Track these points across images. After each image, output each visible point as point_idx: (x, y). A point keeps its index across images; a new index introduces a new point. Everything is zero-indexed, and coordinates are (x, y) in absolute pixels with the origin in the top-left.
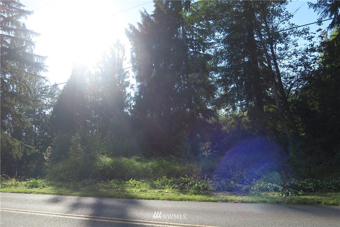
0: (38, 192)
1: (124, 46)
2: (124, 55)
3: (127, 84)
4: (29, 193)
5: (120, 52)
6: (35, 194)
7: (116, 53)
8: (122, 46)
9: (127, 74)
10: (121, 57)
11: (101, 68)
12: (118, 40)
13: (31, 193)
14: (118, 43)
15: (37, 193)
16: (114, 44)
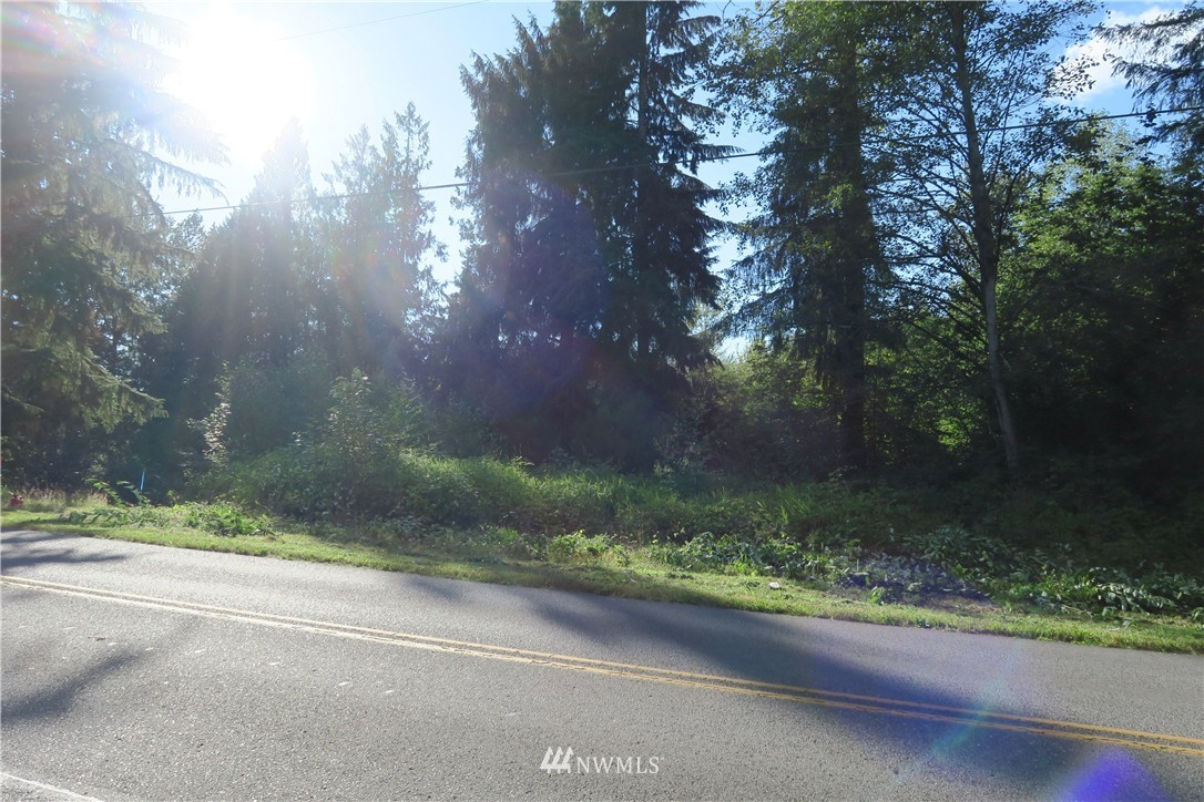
0: (290, 551)
1: (426, 125)
2: (425, 153)
3: (428, 240)
4: (256, 555)
5: (416, 141)
6: (284, 558)
7: (402, 144)
8: (423, 123)
9: (429, 212)
10: (414, 157)
11: (348, 183)
12: (411, 105)
13: (263, 554)
14: (411, 114)
15: (291, 555)
16: (398, 115)
